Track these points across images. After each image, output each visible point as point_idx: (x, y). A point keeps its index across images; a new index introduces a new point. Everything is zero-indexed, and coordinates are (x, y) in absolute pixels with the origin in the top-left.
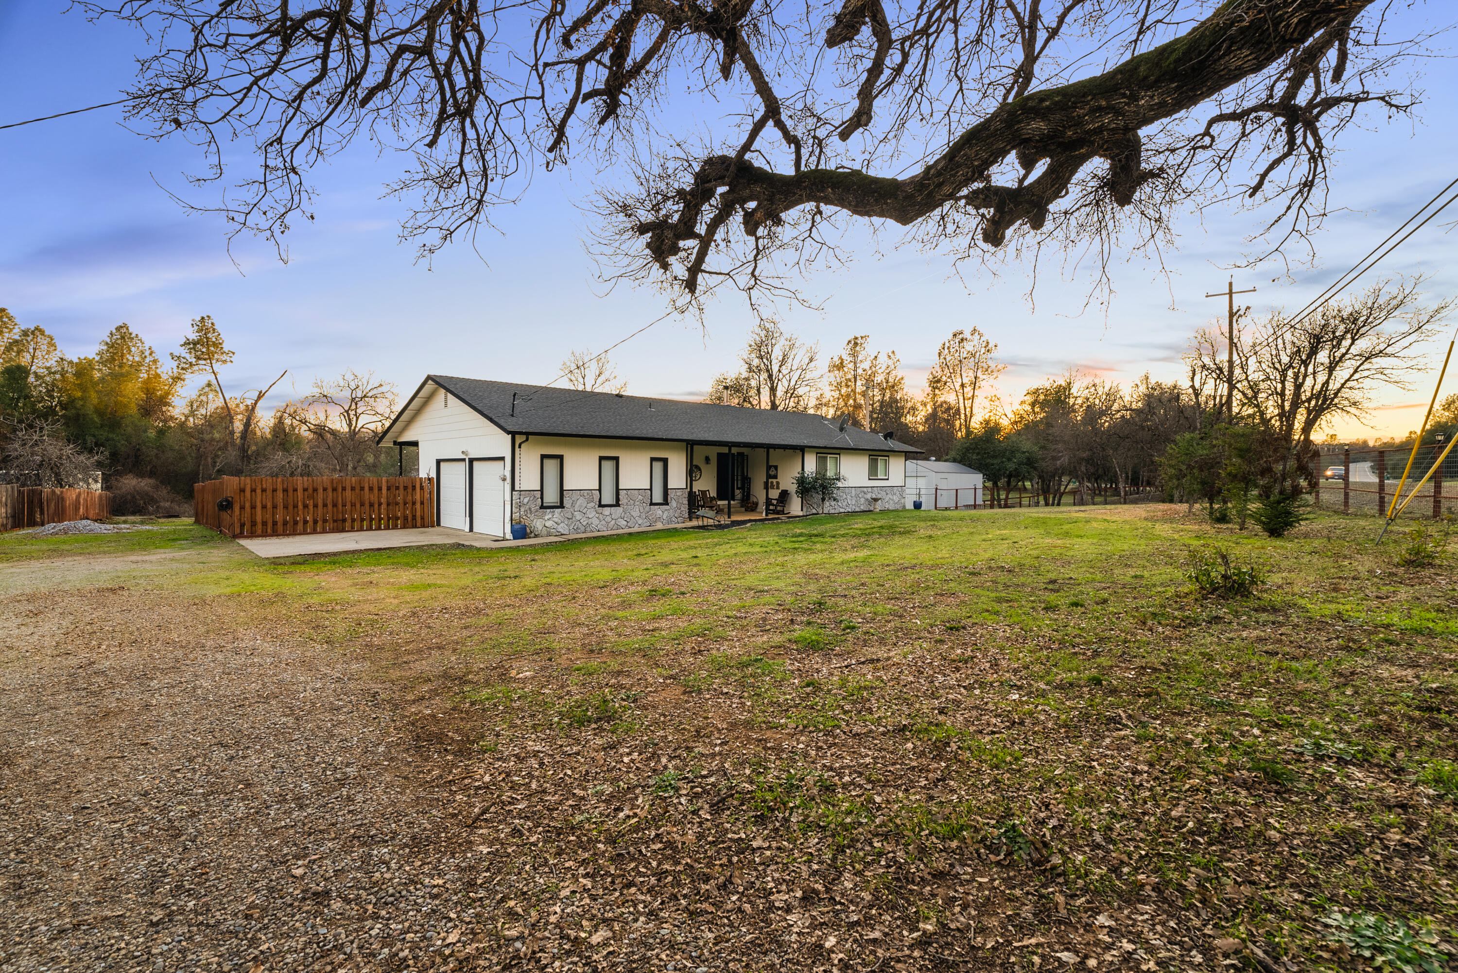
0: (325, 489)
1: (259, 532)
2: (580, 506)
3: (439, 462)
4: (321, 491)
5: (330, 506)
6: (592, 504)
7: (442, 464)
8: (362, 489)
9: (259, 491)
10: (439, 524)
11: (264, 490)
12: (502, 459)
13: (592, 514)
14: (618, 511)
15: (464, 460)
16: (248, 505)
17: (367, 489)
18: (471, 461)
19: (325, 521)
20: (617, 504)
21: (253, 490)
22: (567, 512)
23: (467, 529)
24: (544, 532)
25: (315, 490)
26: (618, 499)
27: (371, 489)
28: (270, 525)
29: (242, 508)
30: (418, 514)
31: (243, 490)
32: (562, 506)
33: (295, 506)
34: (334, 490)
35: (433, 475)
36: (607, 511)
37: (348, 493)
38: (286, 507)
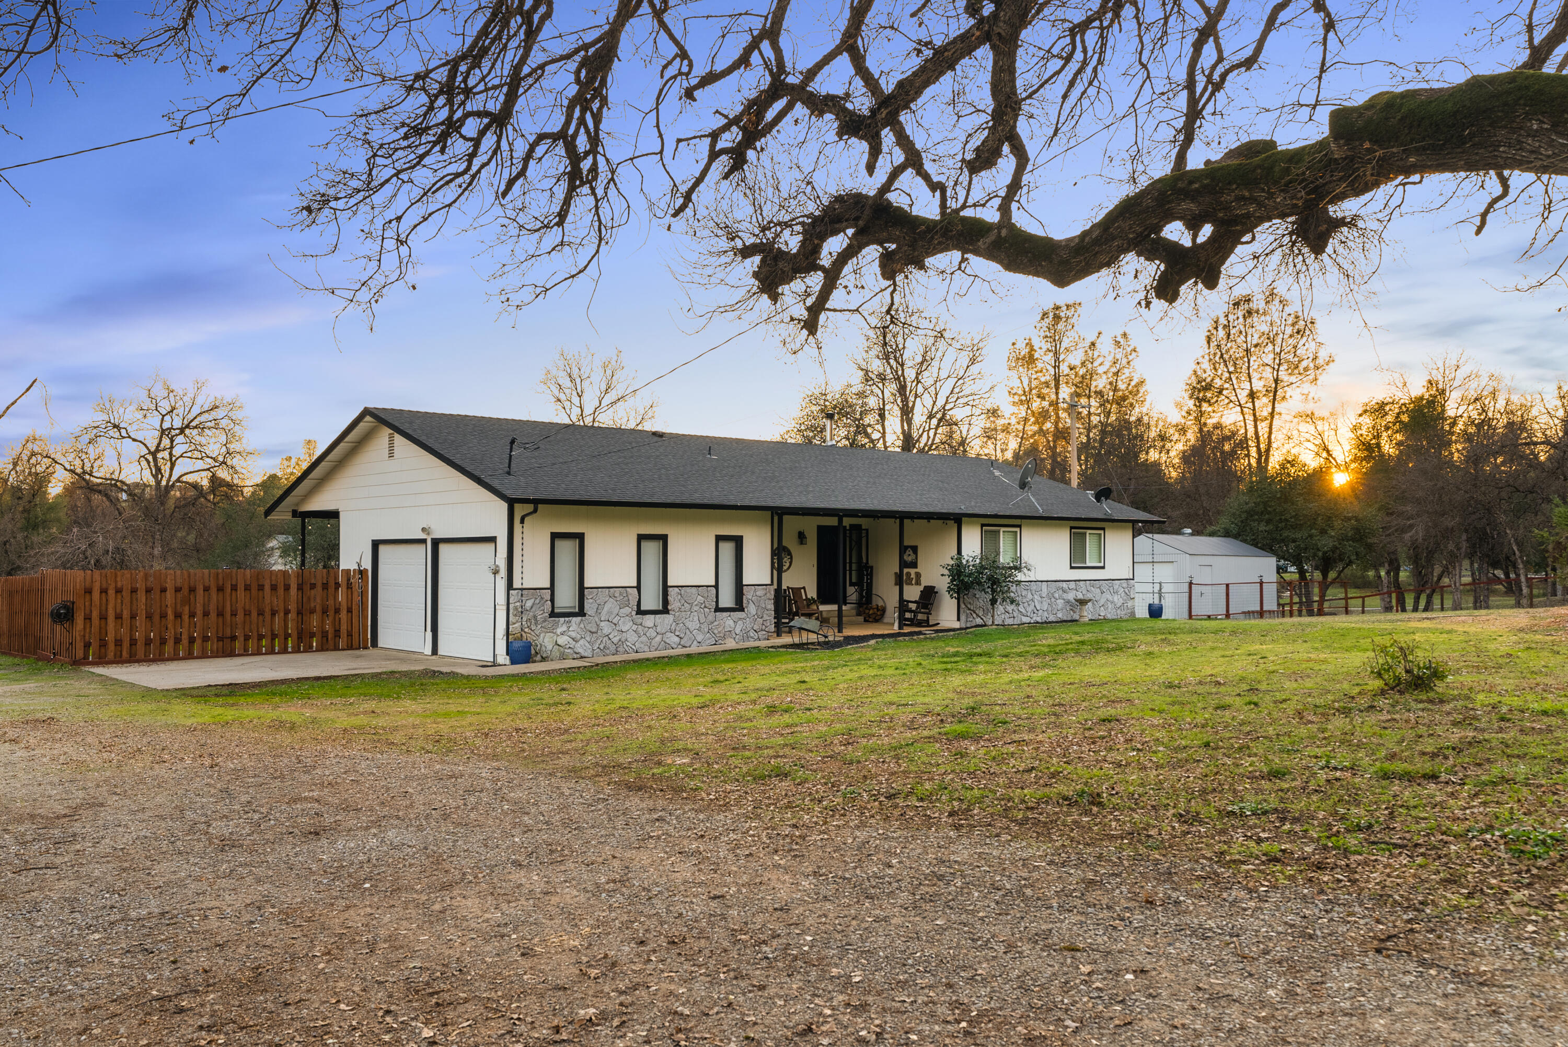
0: (206, 589)
1: (111, 655)
2: (610, 613)
3: (376, 544)
4: (200, 591)
5: (213, 615)
6: (627, 610)
7: (382, 549)
8: (261, 588)
9: (111, 592)
10: (375, 643)
11: (118, 591)
12: (492, 540)
13: (626, 625)
14: (667, 619)
15: (423, 541)
16: (95, 614)
17: (267, 588)
18: (436, 543)
19: (205, 639)
20: (665, 610)
21: (104, 591)
22: (588, 623)
23: (428, 650)
24: (556, 653)
25: (192, 590)
26: (666, 602)
27: (274, 588)
28: (126, 644)
29: (88, 618)
30: (344, 628)
31: (89, 591)
32: (581, 613)
33: (163, 616)
34: (220, 589)
35: (367, 565)
36: (649, 620)
37: (241, 593)
38: (149, 617)
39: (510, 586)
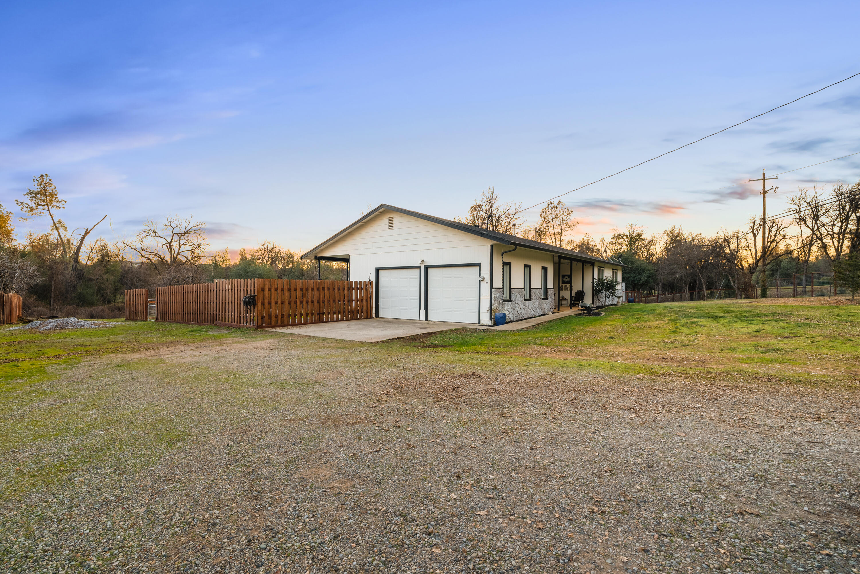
0: (313, 289)
1: (273, 323)
2: (518, 300)
3: (378, 270)
4: (310, 290)
5: (316, 302)
6: (522, 299)
7: (380, 272)
8: (334, 289)
9: (273, 290)
10: (377, 315)
11: (276, 290)
12: (478, 265)
13: (522, 306)
14: (531, 303)
15: (419, 267)
16: (266, 302)
17: (336, 289)
18: (427, 268)
19: (313, 314)
20: (530, 299)
21: (270, 290)
22: (512, 305)
23: (423, 318)
25: (307, 289)
26: (530, 295)
27: (339, 289)
28: (280, 317)
29: (263, 304)
30: (365, 308)
31: (263, 290)
32: (511, 300)
33: (295, 302)
34: (318, 290)
35: (373, 280)
36: (527, 303)
37: (326, 292)
38: (289, 303)
39: (492, 287)
